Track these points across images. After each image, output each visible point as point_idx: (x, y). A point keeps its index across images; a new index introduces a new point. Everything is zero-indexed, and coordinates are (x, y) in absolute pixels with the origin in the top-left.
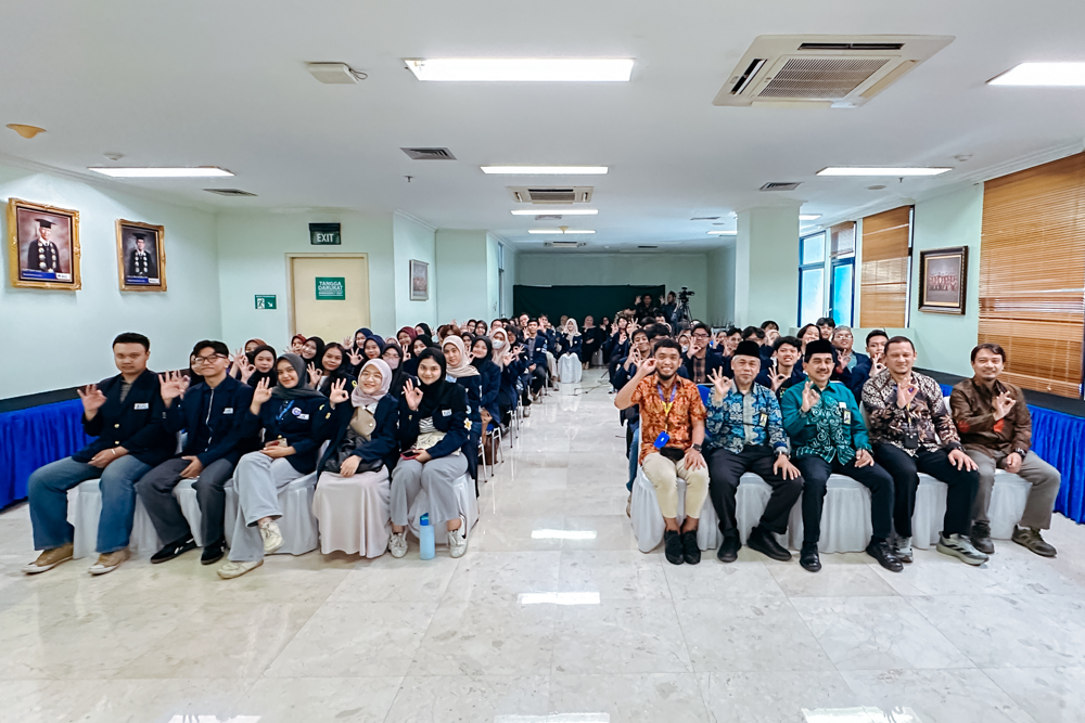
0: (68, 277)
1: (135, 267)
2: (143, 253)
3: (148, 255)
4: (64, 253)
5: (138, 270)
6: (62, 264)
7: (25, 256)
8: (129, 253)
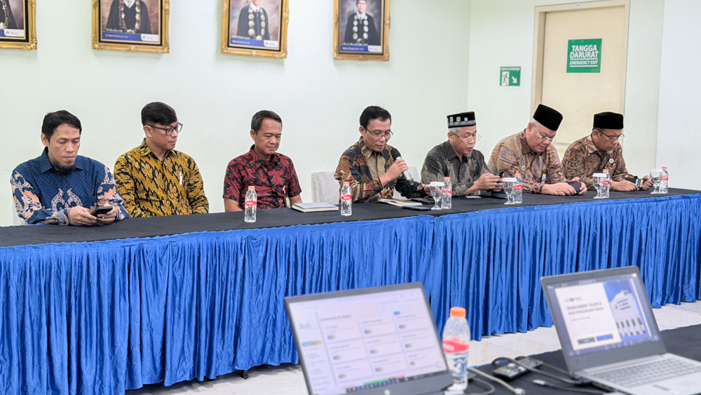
0: (275, 44)
1: (353, 32)
2: (363, 16)
3: (370, 19)
4: (274, 20)
5: (355, 36)
6: (270, 31)
7: (235, 24)
8: (346, 16)
